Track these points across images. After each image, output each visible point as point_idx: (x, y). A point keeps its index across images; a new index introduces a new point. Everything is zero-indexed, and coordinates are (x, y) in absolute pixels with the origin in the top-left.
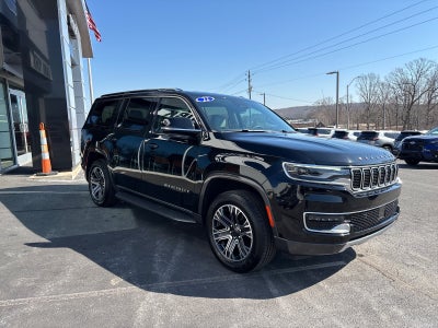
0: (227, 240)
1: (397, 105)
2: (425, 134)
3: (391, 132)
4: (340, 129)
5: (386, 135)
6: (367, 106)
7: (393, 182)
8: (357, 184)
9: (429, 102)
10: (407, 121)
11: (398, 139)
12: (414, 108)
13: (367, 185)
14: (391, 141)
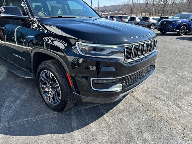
0: (49, 91)
1: (159, 4)
2: (170, 18)
3: (155, 17)
4: (133, 16)
5: (153, 19)
6: (146, 4)
7: (153, 51)
8: (128, 56)
9: (173, 2)
10: (163, 12)
11: (158, 21)
12: (166, 5)
13: (136, 56)
14: (155, 22)
